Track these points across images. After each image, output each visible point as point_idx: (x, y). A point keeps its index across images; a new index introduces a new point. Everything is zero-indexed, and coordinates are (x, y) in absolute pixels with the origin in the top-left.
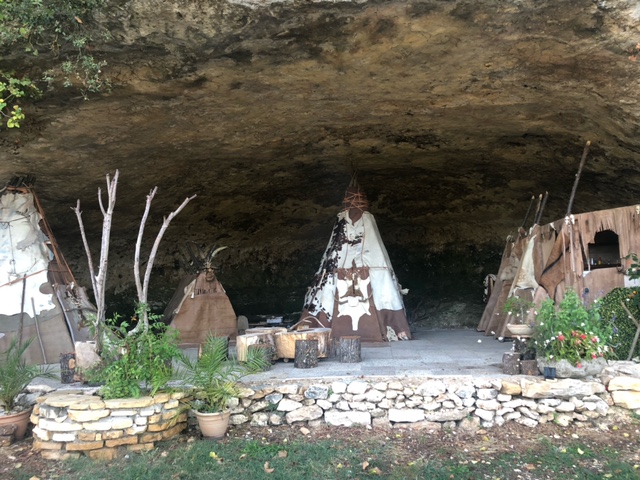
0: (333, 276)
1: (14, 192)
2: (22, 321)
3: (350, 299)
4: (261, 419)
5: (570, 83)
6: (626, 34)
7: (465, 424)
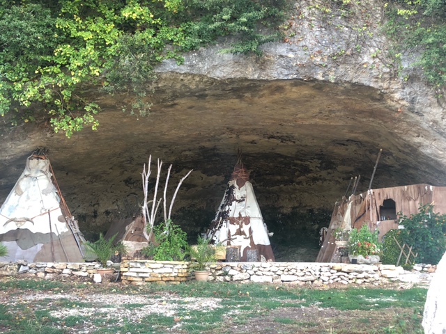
0: (226, 222)
1: (38, 158)
2: (52, 237)
3: (237, 236)
4: (221, 279)
5: (371, 119)
6: (394, 103)
7: (316, 282)
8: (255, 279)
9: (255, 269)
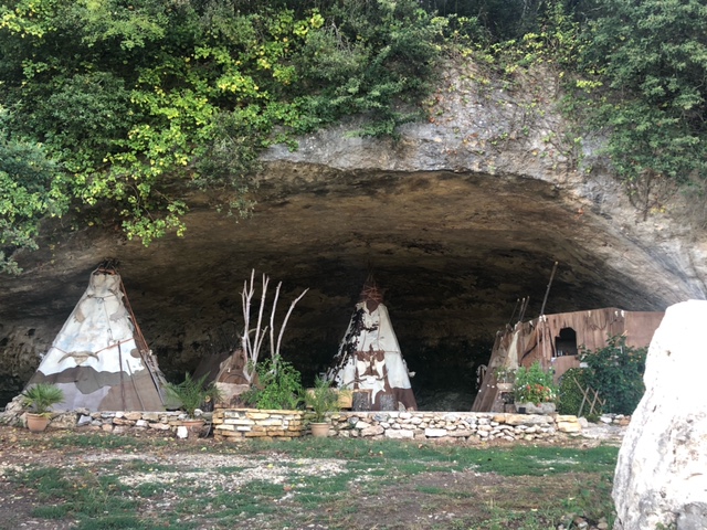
0: (353, 358)
1: (105, 273)
2: (122, 377)
3: (367, 377)
4: (346, 433)
5: (543, 223)
6: (573, 202)
7: (471, 438)
8: (390, 434)
9: (391, 421)
